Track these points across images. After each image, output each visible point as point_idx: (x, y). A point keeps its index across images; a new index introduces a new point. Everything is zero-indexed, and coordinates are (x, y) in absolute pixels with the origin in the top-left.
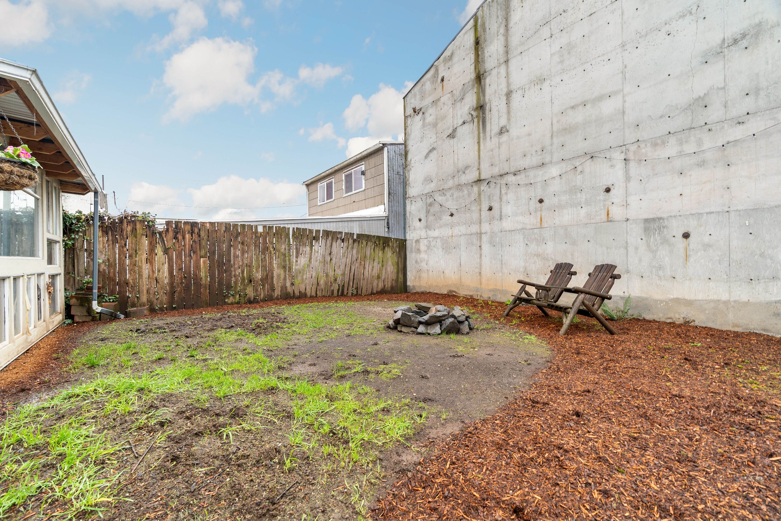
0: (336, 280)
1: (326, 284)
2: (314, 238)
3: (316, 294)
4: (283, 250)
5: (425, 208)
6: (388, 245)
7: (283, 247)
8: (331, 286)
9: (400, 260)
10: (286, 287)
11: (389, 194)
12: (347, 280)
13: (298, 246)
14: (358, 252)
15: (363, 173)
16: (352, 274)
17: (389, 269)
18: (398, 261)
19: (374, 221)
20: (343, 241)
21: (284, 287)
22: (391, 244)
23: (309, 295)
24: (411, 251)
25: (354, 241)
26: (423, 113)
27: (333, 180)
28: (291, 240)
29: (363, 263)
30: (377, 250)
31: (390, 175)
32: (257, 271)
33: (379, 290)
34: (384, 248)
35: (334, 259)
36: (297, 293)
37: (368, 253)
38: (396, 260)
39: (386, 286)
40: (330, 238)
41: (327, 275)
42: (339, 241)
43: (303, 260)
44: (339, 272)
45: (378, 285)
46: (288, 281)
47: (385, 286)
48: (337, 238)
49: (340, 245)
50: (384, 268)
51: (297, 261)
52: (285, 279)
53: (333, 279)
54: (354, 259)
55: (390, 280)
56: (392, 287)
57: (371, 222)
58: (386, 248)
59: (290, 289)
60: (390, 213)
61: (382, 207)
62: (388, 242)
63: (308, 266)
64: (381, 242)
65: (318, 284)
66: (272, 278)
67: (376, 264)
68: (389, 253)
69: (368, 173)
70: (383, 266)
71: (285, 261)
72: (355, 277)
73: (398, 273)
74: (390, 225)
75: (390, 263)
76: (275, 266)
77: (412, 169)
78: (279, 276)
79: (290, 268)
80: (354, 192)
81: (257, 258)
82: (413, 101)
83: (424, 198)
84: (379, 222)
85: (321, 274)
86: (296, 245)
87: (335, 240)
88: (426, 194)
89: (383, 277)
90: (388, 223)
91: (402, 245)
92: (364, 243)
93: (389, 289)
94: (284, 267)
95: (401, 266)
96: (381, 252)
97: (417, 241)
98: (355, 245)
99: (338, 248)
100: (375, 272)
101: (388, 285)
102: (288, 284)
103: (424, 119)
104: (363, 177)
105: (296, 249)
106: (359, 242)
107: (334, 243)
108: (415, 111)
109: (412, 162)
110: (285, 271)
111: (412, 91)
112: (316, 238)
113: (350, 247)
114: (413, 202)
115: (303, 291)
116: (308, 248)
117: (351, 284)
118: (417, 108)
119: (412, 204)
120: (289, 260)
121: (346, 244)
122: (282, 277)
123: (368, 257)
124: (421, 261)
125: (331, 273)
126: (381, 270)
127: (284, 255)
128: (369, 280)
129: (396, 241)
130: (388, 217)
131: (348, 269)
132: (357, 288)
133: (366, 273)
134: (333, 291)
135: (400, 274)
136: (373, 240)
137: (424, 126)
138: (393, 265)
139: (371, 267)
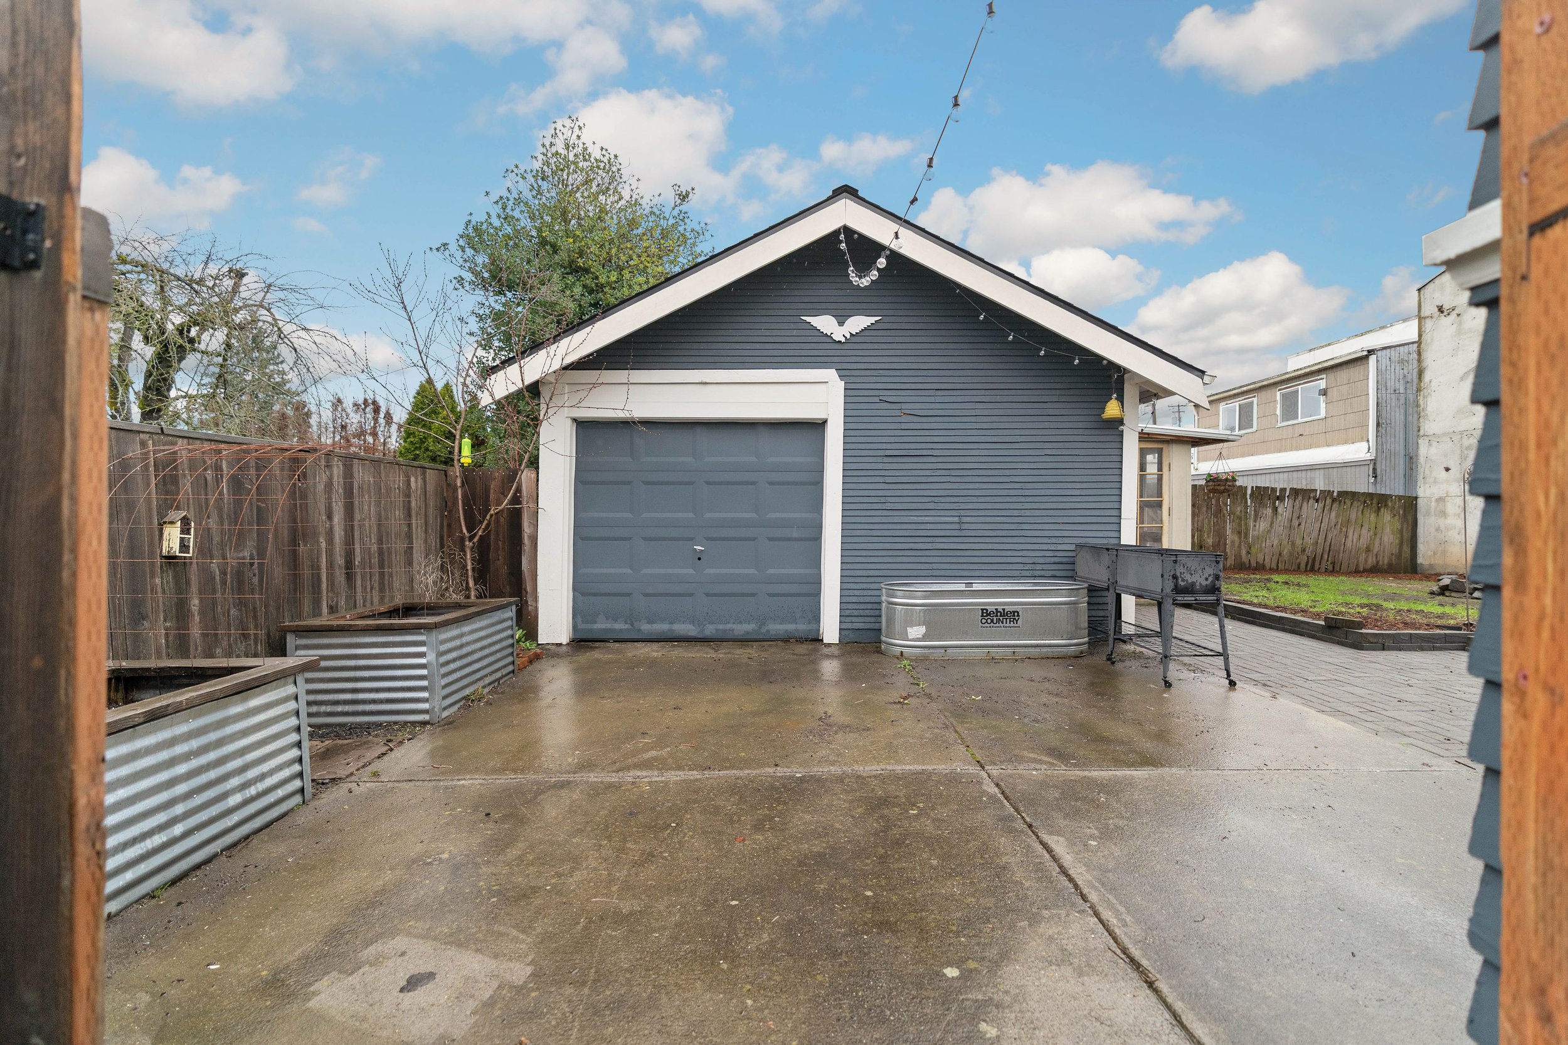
0: (1304, 550)
1: (1291, 554)
2: (1278, 498)
3: (1278, 566)
4: (1238, 513)
5: (1458, 452)
6: (1386, 505)
7: (1239, 509)
8: (1297, 558)
9: (1405, 526)
10: (1241, 556)
11: (1378, 425)
12: (1320, 551)
13: (1257, 508)
14: (1337, 516)
15: (1324, 392)
16: (1328, 544)
17: (1386, 539)
18: (1402, 528)
19: (1349, 469)
20: (1317, 501)
21: (1238, 556)
22: (1390, 504)
23: (1268, 567)
24: (1428, 514)
25: (1334, 500)
26: (1459, 315)
27: (1255, 400)
28: (1249, 501)
29: (1344, 529)
30: (1367, 513)
31: (1379, 395)
32: (1208, 537)
33: (1368, 566)
34: (1379, 509)
35: (1303, 524)
36: (1254, 564)
37: (1353, 516)
38: (1398, 525)
39: (1381, 563)
40: (1300, 498)
41: (1293, 544)
42: (1311, 501)
43: (1263, 525)
44: (1309, 541)
45: (1366, 561)
46: (1243, 547)
47: (1378, 562)
48: (1310, 498)
49: (1313, 506)
50: (1378, 537)
51: (1255, 526)
52: (1239, 547)
53: (1300, 549)
54: (1333, 524)
55: (1387, 554)
56: (1390, 565)
57: (1344, 469)
58: (1382, 510)
59: (1245, 559)
60: (1379, 454)
61: (1364, 446)
62: (1386, 501)
63: (1269, 531)
64: (1375, 501)
65: (1280, 554)
66: (1225, 544)
67: (1364, 531)
68: (1386, 516)
69: (1333, 394)
70: (1375, 535)
71: (1240, 525)
72: (1332, 547)
73: (1401, 544)
74: (1379, 471)
75: (1388, 530)
76: (1228, 532)
77: (1433, 394)
78: (1233, 542)
79: (1246, 535)
80: (1300, 420)
81: (1209, 522)
82: (1437, 295)
83: (1456, 438)
84: (1358, 469)
85: (1285, 542)
86: (1255, 507)
87: (1306, 500)
88: (1461, 433)
89: (1375, 551)
90: (1374, 469)
91: (1410, 505)
92: (1348, 502)
93: (1386, 567)
94: (1239, 533)
95: (1407, 535)
96: (1373, 516)
97: (1441, 500)
98: (1334, 506)
99: (1311, 510)
100: (1363, 542)
101: (1384, 561)
102: (1244, 552)
103: (1460, 323)
104: (1322, 398)
105: (1255, 511)
106: (1340, 502)
107: (1305, 504)
108: (1441, 309)
109: (1433, 384)
110: (1240, 538)
111: (1437, 281)
112: (1281, 498)
113: (1327, 508)
114: (1434, 444)
115: (1261, 562)
116: (1269, 511)
117: (1326, 557)
118: (1446, 307)
119: (1430, 445)
120: (1246, 524)
121: (1321, 505)
122: (1237, 544)
123: (1353, 522)
124: (1447, 529)
125: (1298, 542)
126: (1372, 540)
127: (1240, 518)
128: (1353, 553)
129: (1400, 500)
130: (1374, 462)
131: (1322, 537)
132: (1333, 563)
133: (1349, 544)
134: (1299, 565)
135: (1405, 547)
136: (1362, 499)
137: (1459, 332)
138: (1393, 534)
139: (1356, 535)
